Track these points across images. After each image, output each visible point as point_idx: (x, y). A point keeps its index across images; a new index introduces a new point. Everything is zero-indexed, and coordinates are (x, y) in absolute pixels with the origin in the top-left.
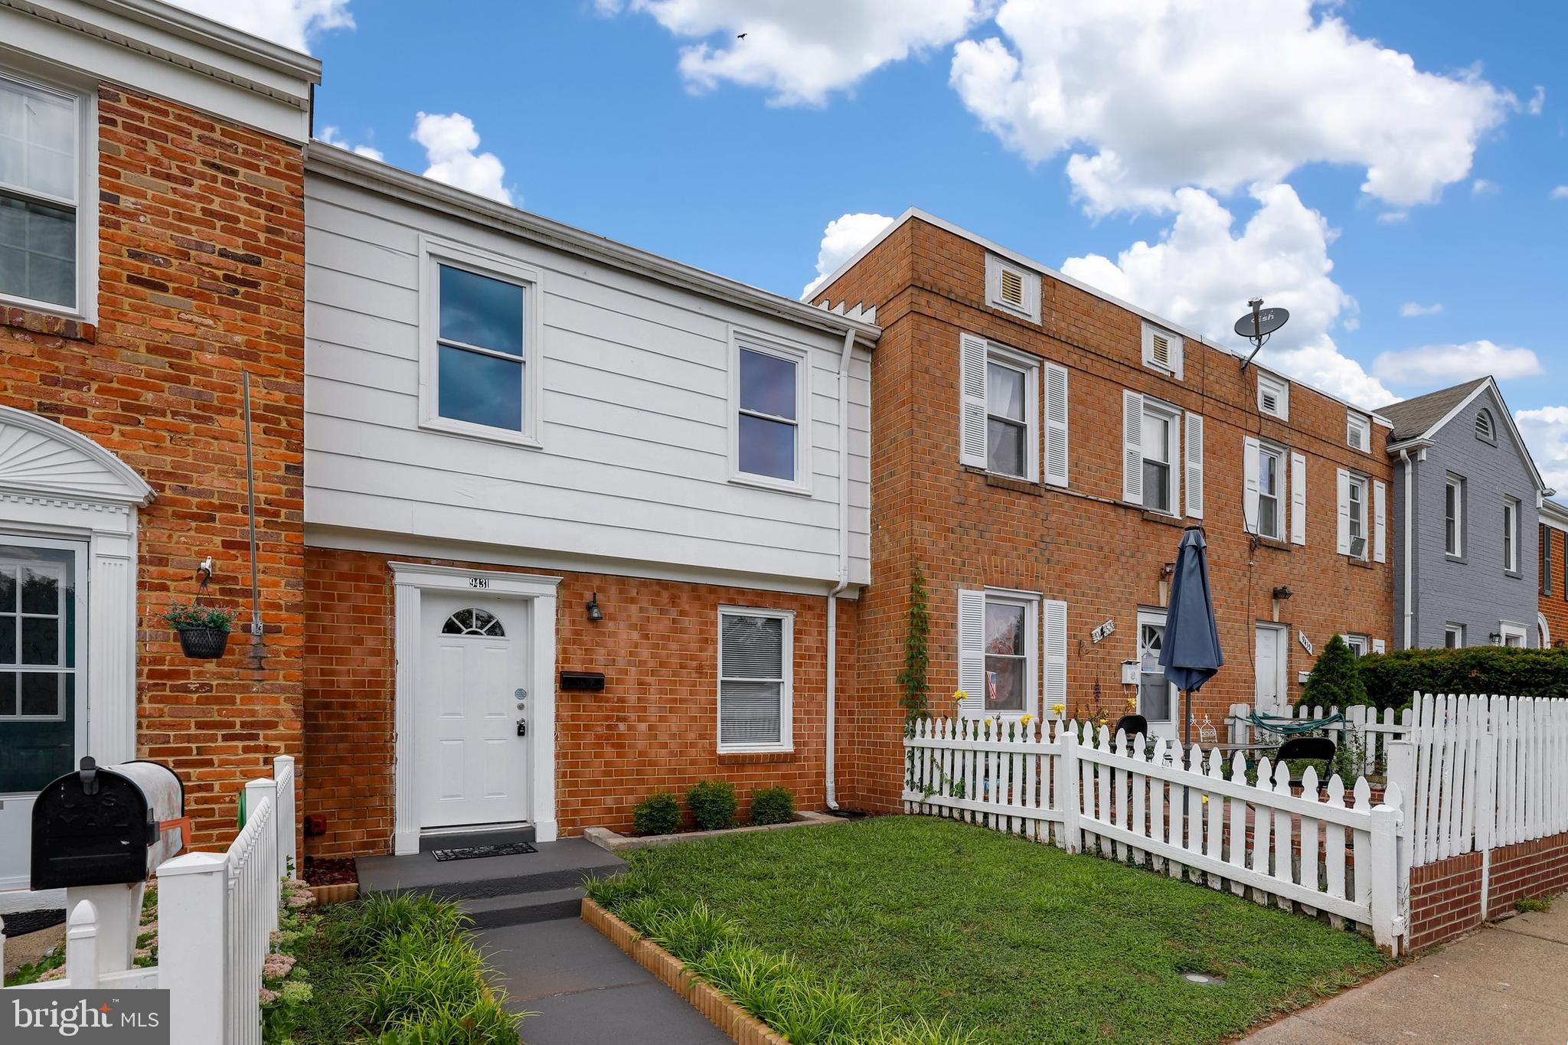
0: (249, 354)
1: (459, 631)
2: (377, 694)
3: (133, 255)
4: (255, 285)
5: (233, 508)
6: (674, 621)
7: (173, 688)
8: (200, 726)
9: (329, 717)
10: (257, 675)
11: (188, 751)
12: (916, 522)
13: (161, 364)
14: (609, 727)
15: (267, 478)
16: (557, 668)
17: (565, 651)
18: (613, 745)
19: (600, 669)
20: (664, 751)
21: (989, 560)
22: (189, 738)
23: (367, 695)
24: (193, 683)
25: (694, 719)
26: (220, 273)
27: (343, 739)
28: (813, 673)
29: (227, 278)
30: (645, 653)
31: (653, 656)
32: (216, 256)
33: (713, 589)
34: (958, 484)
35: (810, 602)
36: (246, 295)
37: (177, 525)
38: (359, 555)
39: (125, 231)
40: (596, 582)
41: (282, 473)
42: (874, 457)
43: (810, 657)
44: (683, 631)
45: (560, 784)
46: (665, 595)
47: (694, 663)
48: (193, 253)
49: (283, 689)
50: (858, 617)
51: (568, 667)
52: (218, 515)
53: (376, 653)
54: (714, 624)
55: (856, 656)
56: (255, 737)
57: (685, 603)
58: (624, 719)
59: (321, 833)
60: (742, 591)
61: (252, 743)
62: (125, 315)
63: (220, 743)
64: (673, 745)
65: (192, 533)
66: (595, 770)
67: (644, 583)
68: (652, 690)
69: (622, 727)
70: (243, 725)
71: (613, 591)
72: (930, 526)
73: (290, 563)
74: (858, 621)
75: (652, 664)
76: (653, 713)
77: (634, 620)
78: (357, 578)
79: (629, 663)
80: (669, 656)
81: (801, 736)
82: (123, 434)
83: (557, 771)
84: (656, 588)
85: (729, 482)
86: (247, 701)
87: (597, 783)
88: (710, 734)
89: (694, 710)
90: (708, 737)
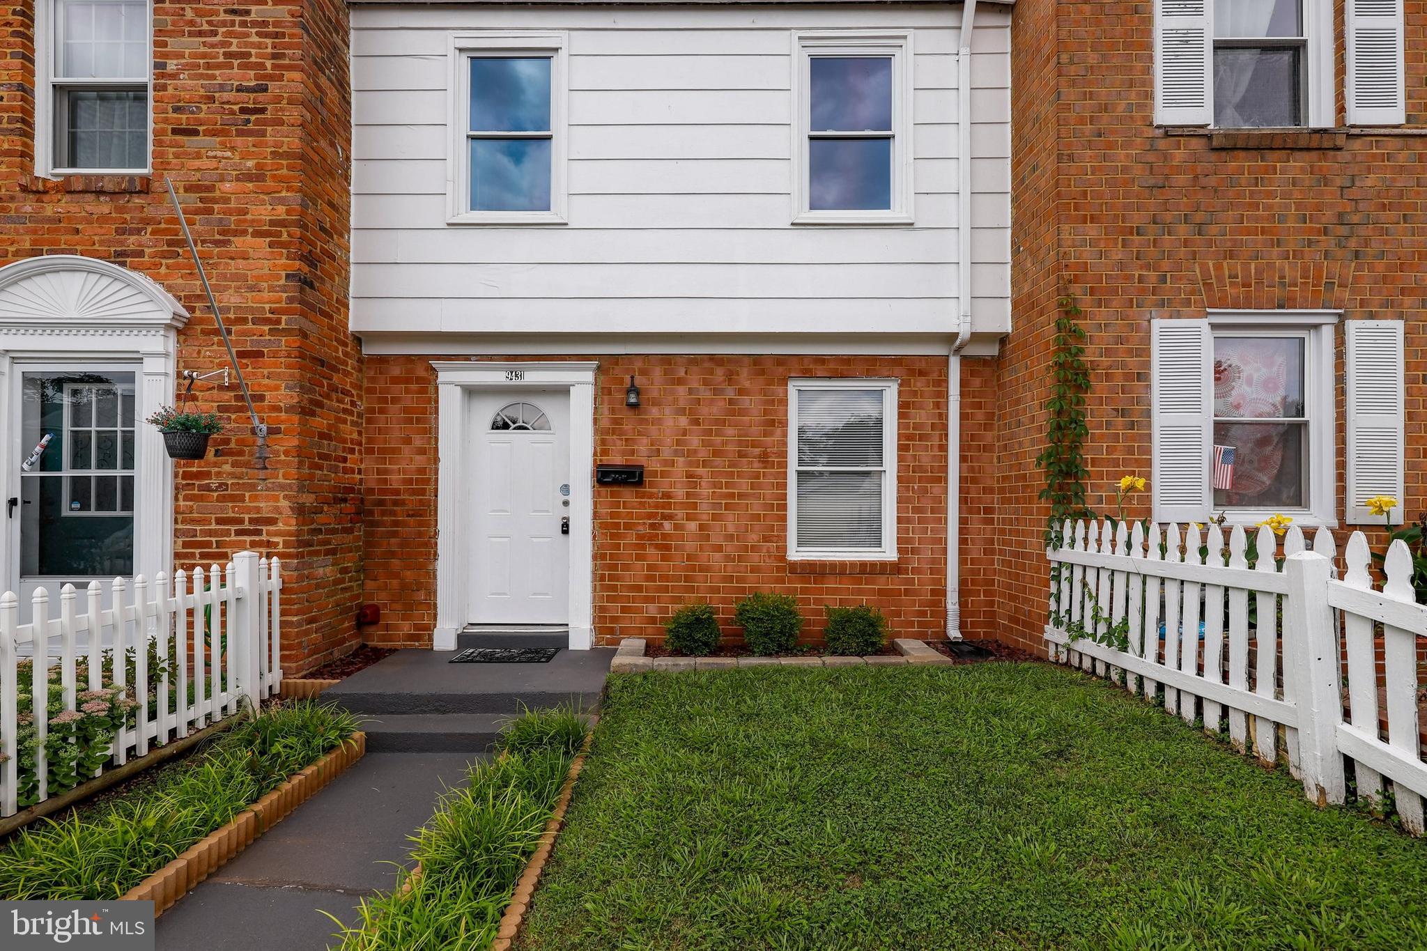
0: (256, 176)
1: (508, 427)
2: (423, 492)
3: (177, 110)
4: (263, 111)
5: (244, 321)
6: (731, 402)
7: (201, 488)
8: (219, 521)
9: (383, 513)
10: (262, 474)
11: (209, 544)
12: (1065, 227)
13: (193, 200)
14: (653, 526)
15: (271, 289)
16: (595, 461)
17: (603, 442)
18: (657, 547)
19: (643, 461)
20: (718, 555)
21: (1218, 267)
22: (210, 533)
23: (414, 492)
24: (214, 483)
25: (757, 517)
26: (236, 108)
27: (394, 534)
28: (926, 458)
29: (243, 110)
30: (694, 441)
31: (705, 444)
32: (234, 93)
33: (781, 360)
34: (1150, 157)
35: (923, 365)
36: (257, 122)
37: (204, 341)
38: (408, 358)
39: (170, 90)
40: (638, 365)
41: (282, 282)
42: (1015, 153)
43: (922, 437)
44: (742, 412)
45: (598, 587)
46: (720, 373)
47: (757, 451)
48: (217, 95)
49: (282, 487)
50: (999, 380)
51: (606, 460)
52: (234, 328)
53: (422, 451)
54: (784, 402)
55: (996, 433)
56: (259, 532)
57: (745, 379)
58: (669, 517)
59: (375, 622)
60: (820, 360)
61: (257, 538)
62: (169, 163)
63: (233, 538)
64: (731, 548)
65: (215, 347)
66: (635, 574)
67: (694, 360)
68: (702, 484)
69: (667, 526)
70: (251, 521)
71: (657, 373)
72: (1092, 230)
73: (288, 366)
74: (998, 385)
75: (703, 454)
76: (705, 510)
77: (682, 404)
78: (407, 381)
79: (676, 453)
80: (724, 443)
81: (909, 541)
82: (168, 267)
83: (594, 573)
84: (707, 365)
85: (792, 224)
86: (254, 498)
87: (639, 588)
88: (778, 536)
89: (756, 507)
90: (775, 539)
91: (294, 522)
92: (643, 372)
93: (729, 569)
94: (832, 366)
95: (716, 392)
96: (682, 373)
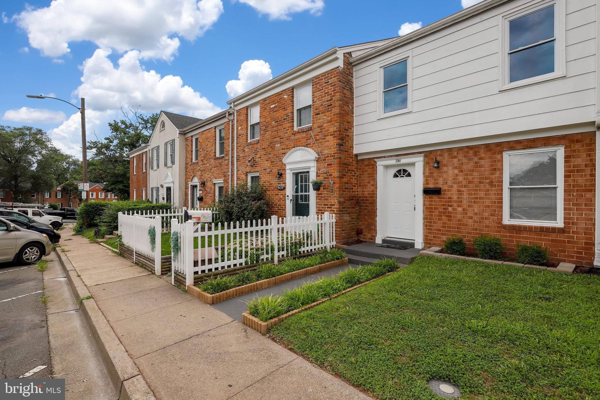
0: (330, 121)
1: (398, 176)
2: (373, 197)
4: (332, 105)
5: (328, 157)
6: (476, 163)
7: (321, 197)
8: (324, 205)
9: (363, 203)
10: (332, 194)
11: (322, 210)
14: (444, 209)
15: (333, 148)
16: (424, 186)
17: (427, 180)
18: (446, 216)
19: (441, 186)
20: (470, 220)
22: (322, 207)
23: (371, 197)
24: (323, 196)
25: (488, 206)
27: (366, 209)
28: (582, 180)
29: (328, 106)
30: (461, 178)
31: (465, 179)
33: (498, 144)
35: (578, 138)
37: (321, 163)
38: (369, 159)
40: (439, 153)
44: (481, 166)
45: (425, 229)
46: (471, 152)
47: (488, 181)
51: (428, 186)
53: (373, 185)
54: (501, 161)
57: (482, 154)
58: (451, 206)
59: (361, 233)
60: (519, 142)
61: (330, 209)
63: (325, 209)
64: (476, 218)
66: (438, 225)
67: (461, 149)
68: (464, 194)
69: (450, 209)
70: (330, 205)
71: (446, 155)
73: (337, 167)
75: (464, 183)
76: (465, 203)
77: (455, 165)
78: (369, 165)
79: (454, 183)
80: (473, 179)
81: (570, 218)
83: (424, 224)
84: (466, 150)
85: (499, 91)
86: (330, 199)
87: (440, 230)
88: (498, 214)
89: (487, 202)
90: (496, 215)
91: (338, 205)
92: (441, 155)
93: (475, 226)
94: (525, 144)
95: (469, 160)
96: (455, 154)
